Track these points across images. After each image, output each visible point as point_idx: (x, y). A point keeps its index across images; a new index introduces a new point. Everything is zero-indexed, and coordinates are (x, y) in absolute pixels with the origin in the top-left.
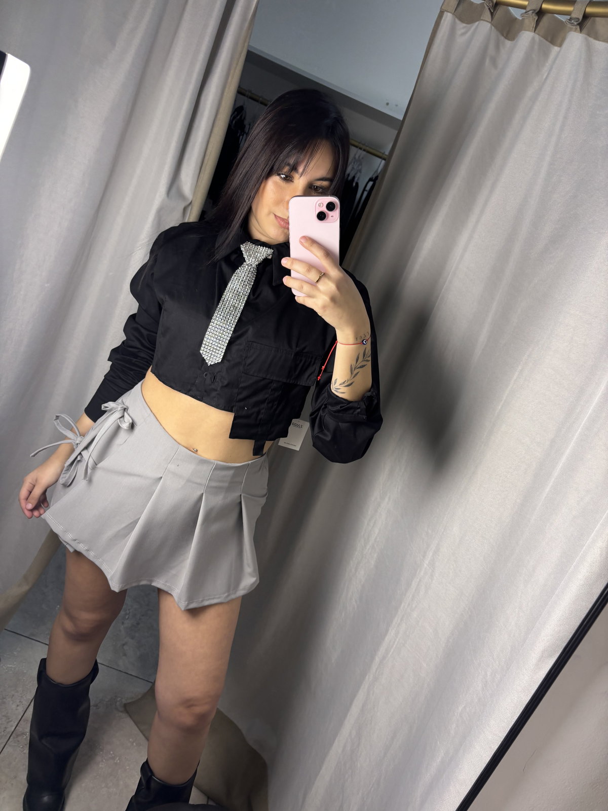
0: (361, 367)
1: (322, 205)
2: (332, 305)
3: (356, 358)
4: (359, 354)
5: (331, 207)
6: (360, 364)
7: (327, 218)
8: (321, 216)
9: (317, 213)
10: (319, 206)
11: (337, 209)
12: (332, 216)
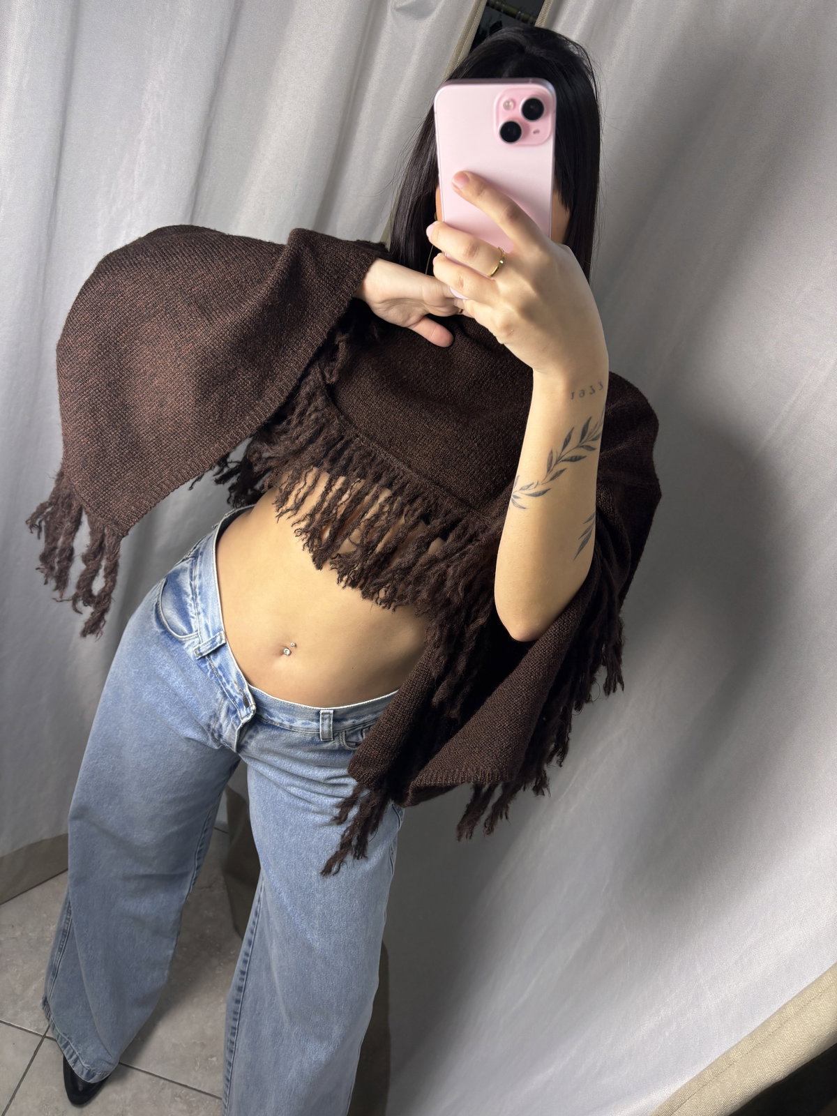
0: (574, 459)
1: (511, 104)
2: (523, 323)
3: (565, 437)
4: (573, 429)
5: (533, 109)
6: (571, 451)
7: (525, 137)
8: (511, 133)
9: (501, 123)
10: (507, 107)
11: (547, 114)
12: (535, 132)
